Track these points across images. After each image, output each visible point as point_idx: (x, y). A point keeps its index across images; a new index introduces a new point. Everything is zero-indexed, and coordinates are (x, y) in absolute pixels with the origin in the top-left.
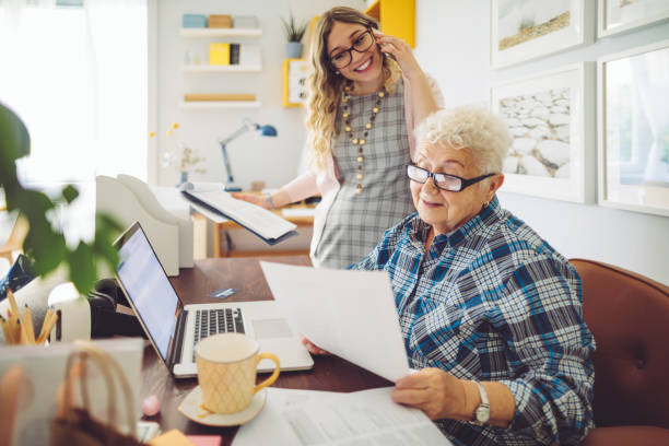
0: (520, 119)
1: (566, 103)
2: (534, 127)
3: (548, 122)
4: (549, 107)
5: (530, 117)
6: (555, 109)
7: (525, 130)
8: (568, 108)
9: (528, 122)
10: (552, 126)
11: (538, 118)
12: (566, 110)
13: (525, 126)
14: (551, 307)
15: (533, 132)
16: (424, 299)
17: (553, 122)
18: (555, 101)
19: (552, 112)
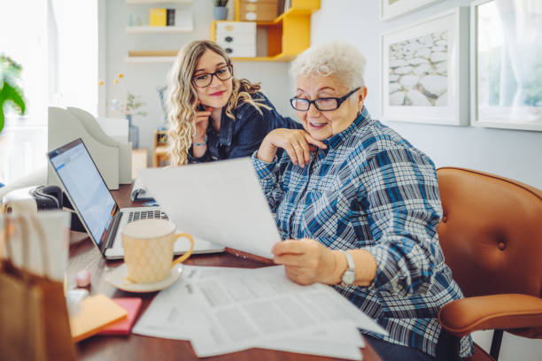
0: (406, 60)
1: (444, 43)
2: (418, 65)
3: (429, 60)
4: (431, 48)
5: (415, 57)
6: (434, 49)
7: (411, 68)
8: (446, 47)
9: (414, 62)
10: (432, 63)
11: (421, 57)
12: (444, 49)
13: (411, 65)
14: (404, 183)
15: (417, 70)
16: (313, 191)
17: (433, 60)
18: (435, 42)
19: (432, 52)
